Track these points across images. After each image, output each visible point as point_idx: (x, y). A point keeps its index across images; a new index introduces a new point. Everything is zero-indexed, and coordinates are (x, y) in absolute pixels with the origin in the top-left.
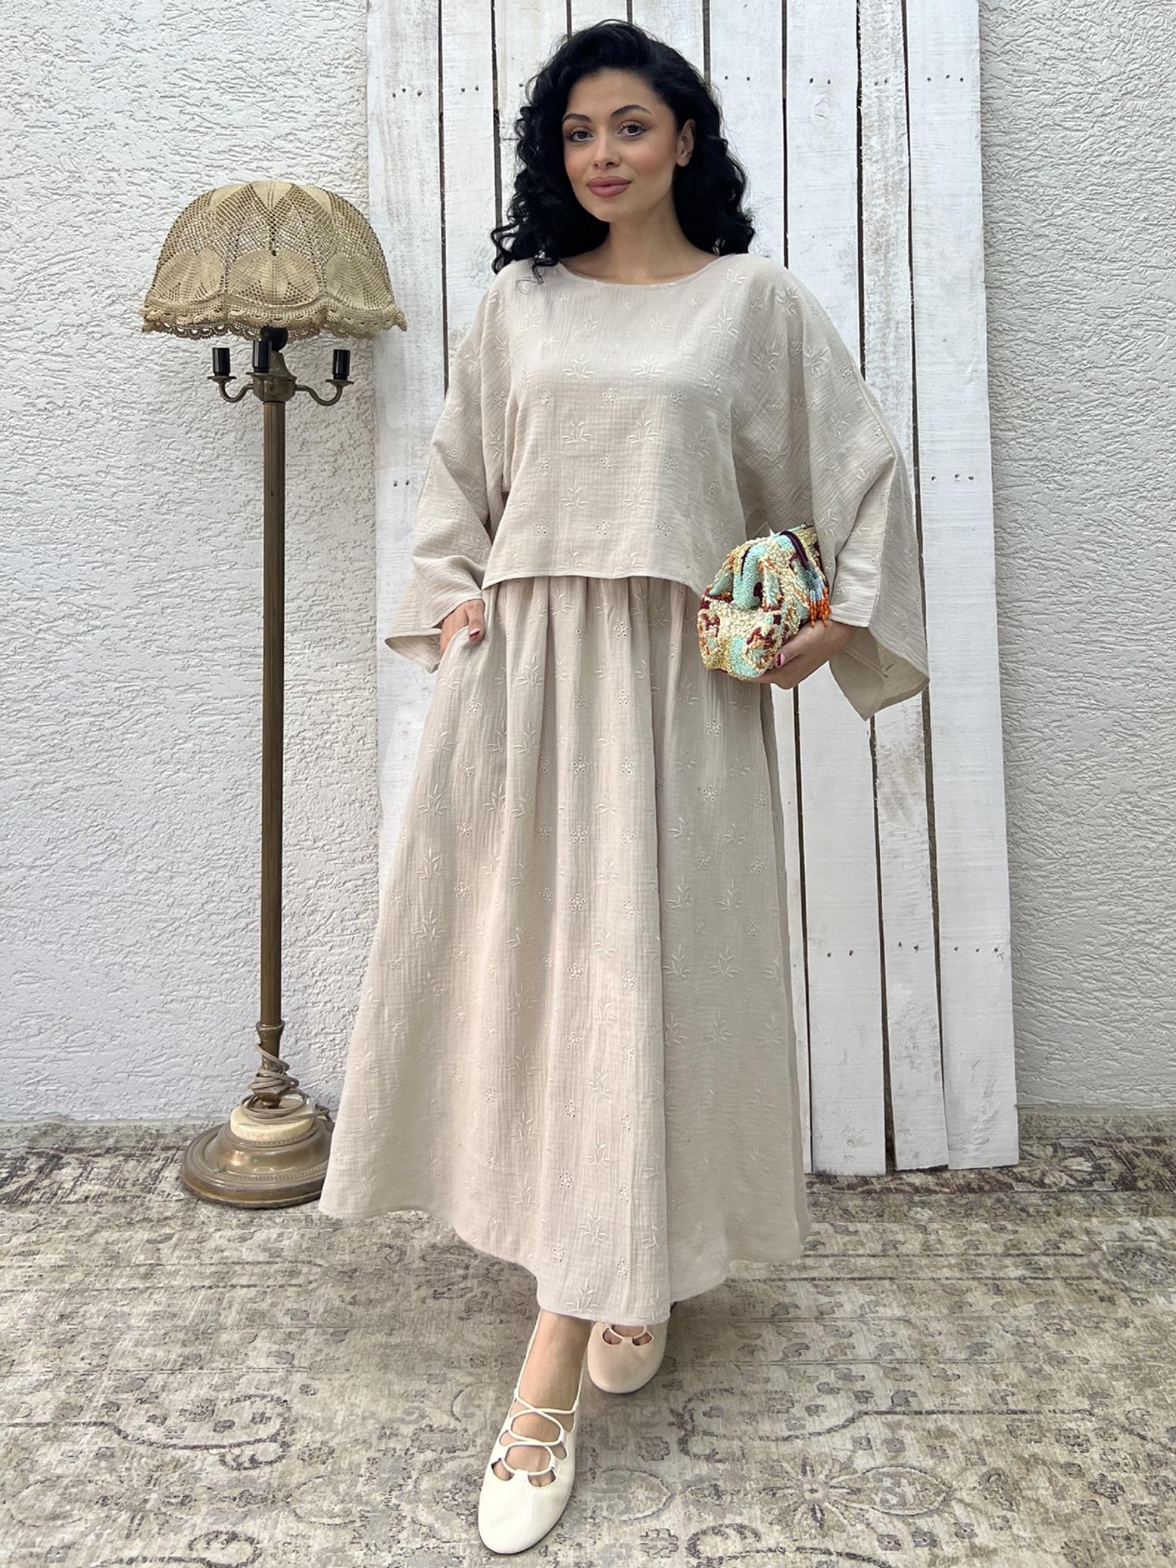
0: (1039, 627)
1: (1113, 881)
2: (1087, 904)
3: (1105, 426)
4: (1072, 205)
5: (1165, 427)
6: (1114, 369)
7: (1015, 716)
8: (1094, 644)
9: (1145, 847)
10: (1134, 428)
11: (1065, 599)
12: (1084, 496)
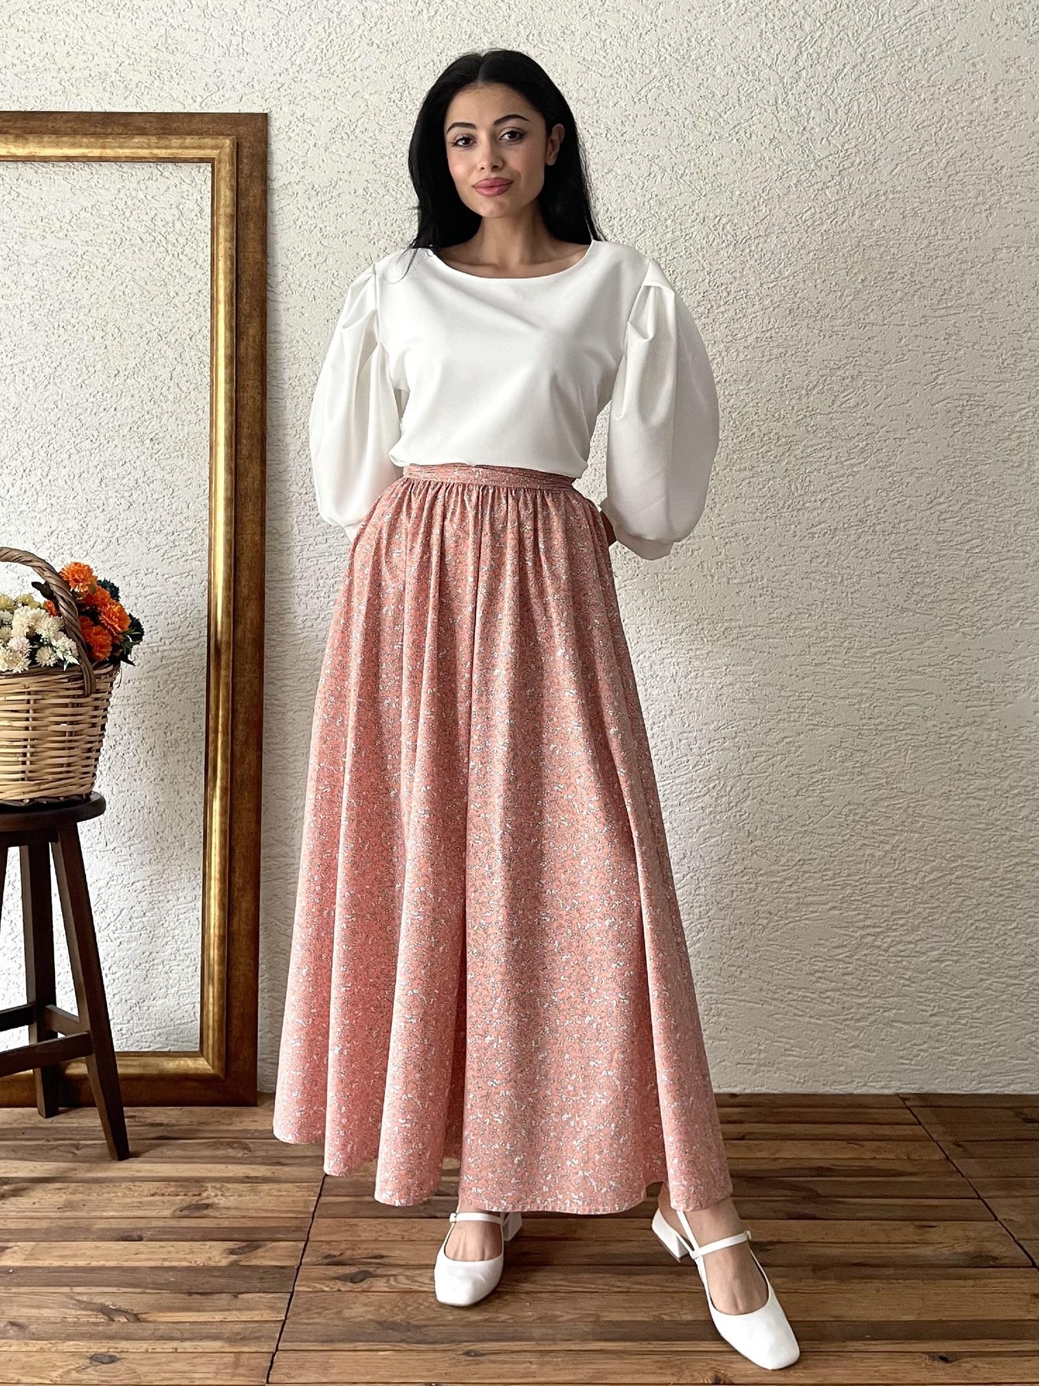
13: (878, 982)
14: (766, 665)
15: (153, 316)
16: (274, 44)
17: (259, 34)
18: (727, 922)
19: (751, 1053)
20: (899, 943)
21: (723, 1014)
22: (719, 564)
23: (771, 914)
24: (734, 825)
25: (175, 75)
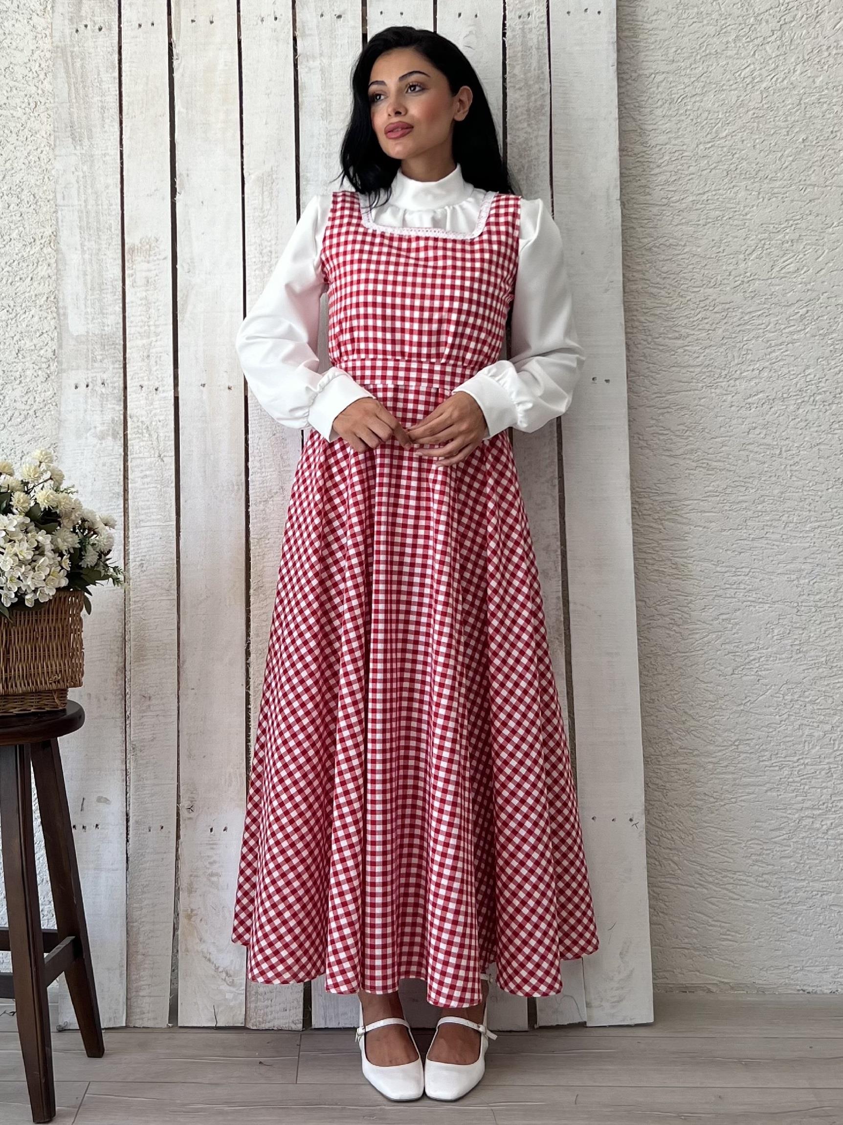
0: (707, 524)
1: (780, 769)
2: (757, 789)
3: (769, 335)
4: (735, 128)
5: (825, 335)
6: (777, 281)
7: (686, 609)
8: (760, 541)
9: (811, 735)
10: (795, 337)
11: (732, 498)
12: (750, 400)
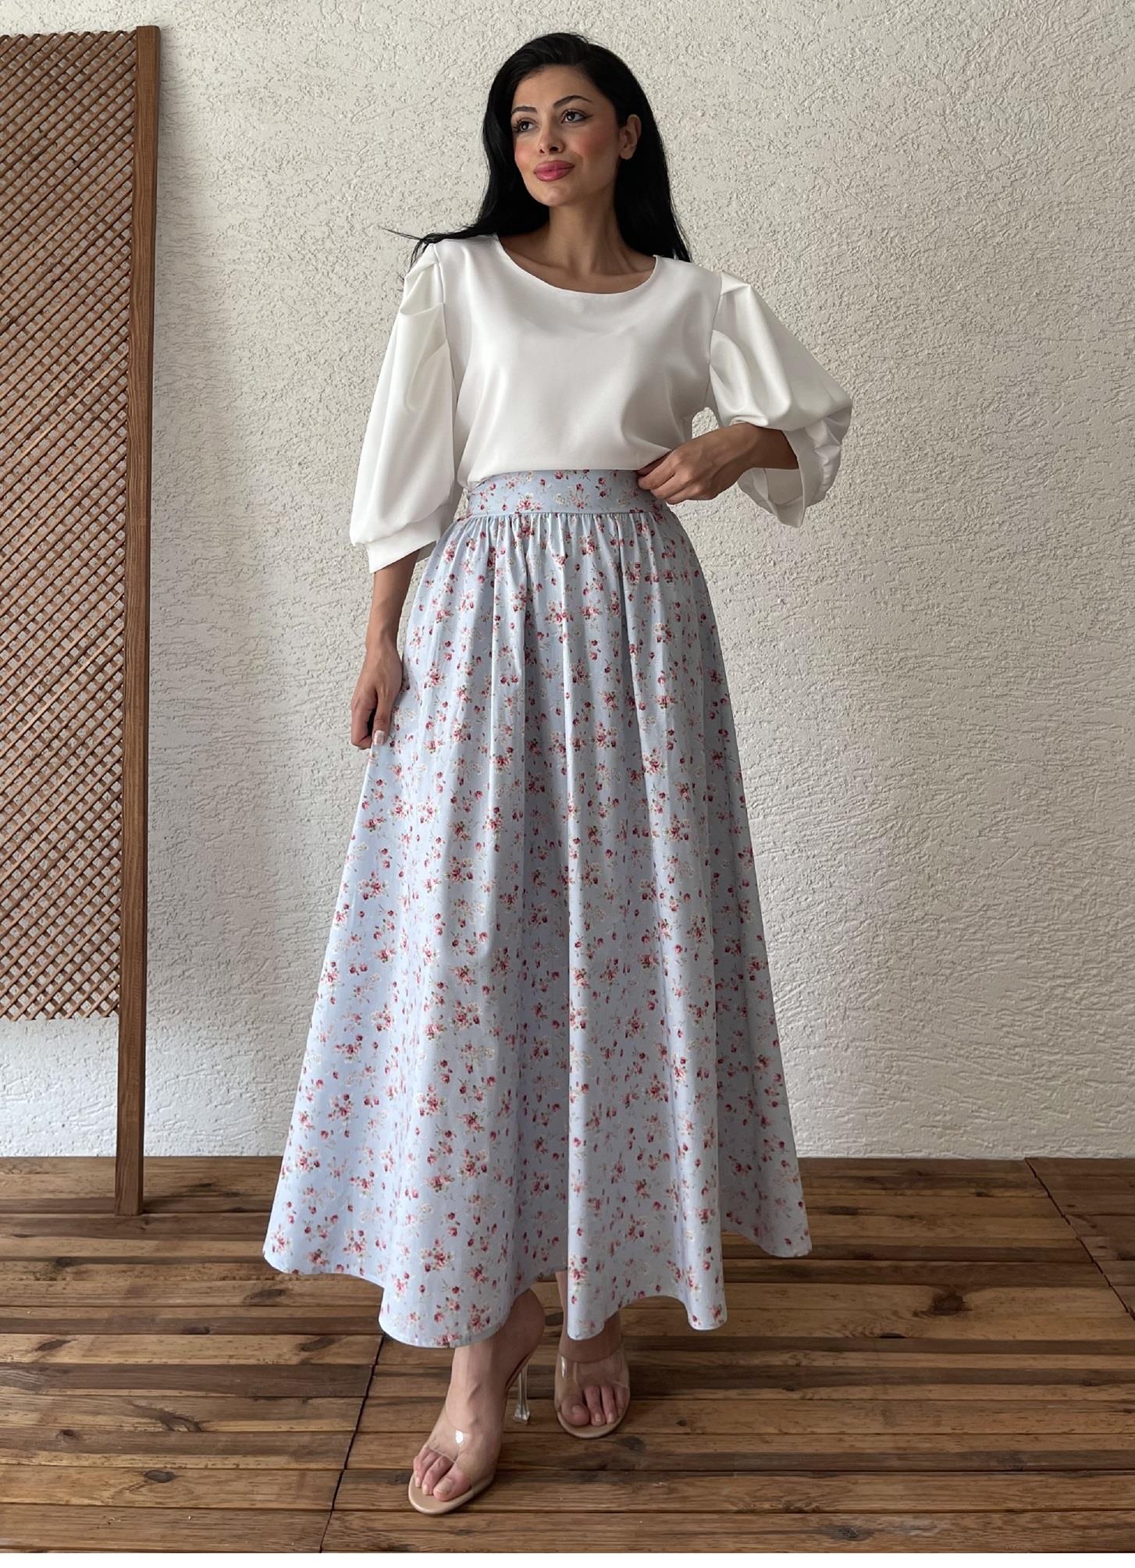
13: (1070, 1038)
14: (944, 698)
15: (302, 336)
16: (427, 59)
17: (410, 48)
18: (907, 972)
19: (936, 1115)
20: (1094, 994)
21: (906, 1071)
22: (893, 591)
23: (954, 963)
24: (913, 868)
25: (325, 90)
